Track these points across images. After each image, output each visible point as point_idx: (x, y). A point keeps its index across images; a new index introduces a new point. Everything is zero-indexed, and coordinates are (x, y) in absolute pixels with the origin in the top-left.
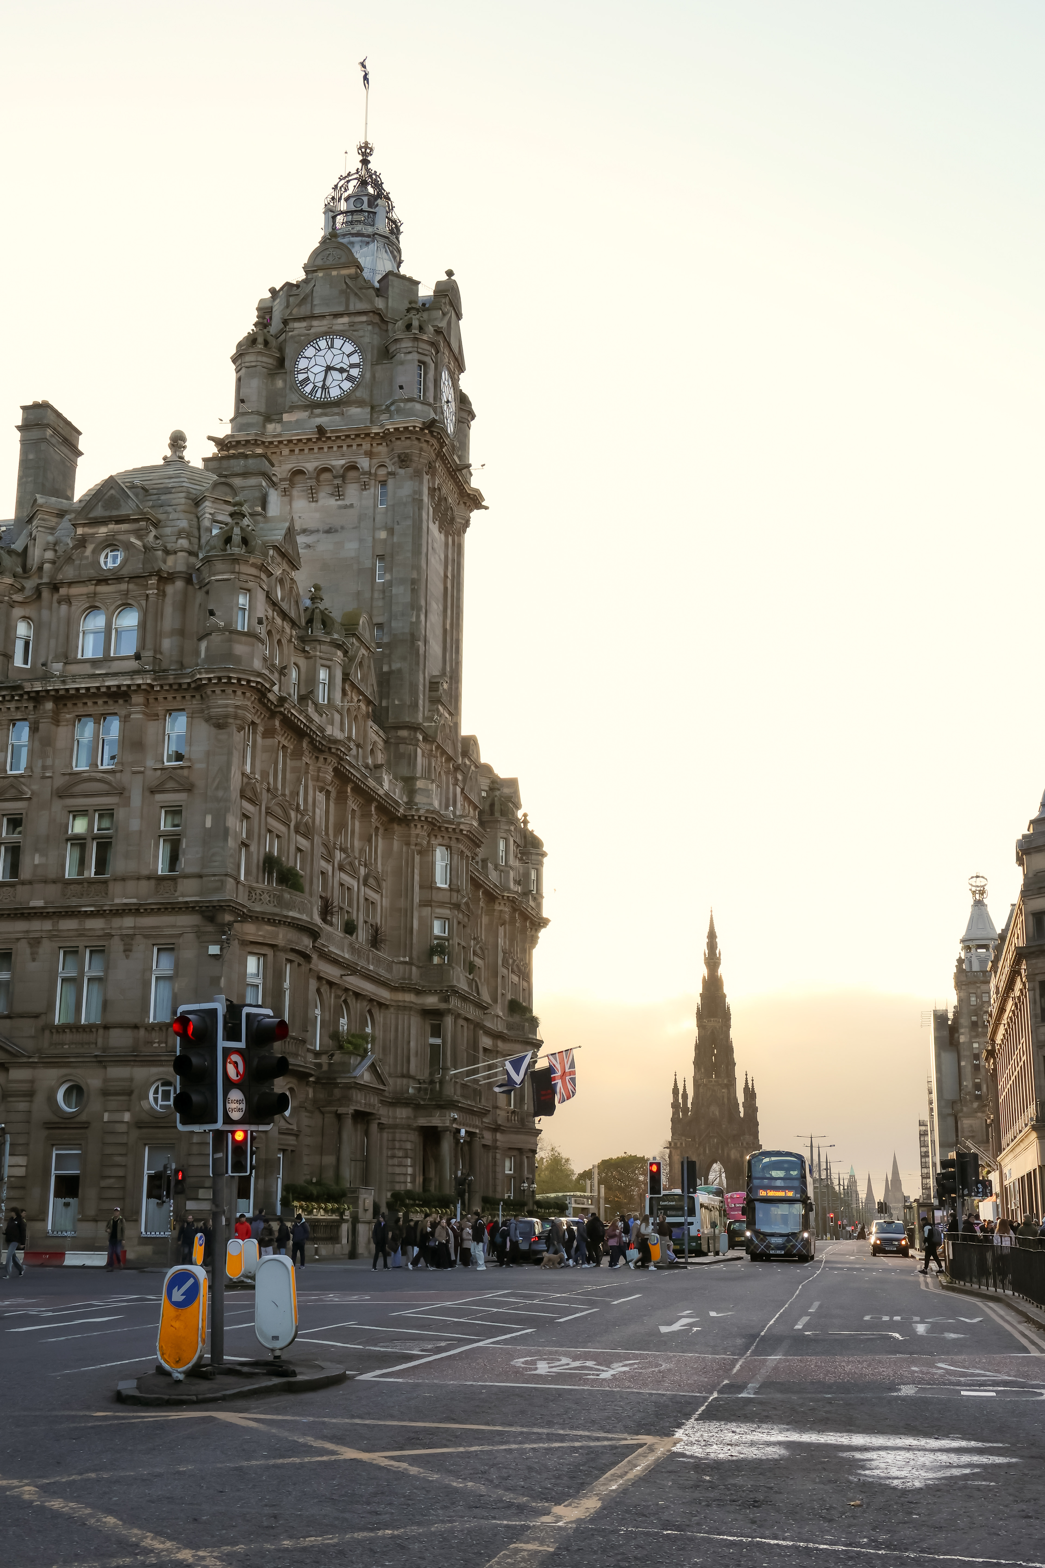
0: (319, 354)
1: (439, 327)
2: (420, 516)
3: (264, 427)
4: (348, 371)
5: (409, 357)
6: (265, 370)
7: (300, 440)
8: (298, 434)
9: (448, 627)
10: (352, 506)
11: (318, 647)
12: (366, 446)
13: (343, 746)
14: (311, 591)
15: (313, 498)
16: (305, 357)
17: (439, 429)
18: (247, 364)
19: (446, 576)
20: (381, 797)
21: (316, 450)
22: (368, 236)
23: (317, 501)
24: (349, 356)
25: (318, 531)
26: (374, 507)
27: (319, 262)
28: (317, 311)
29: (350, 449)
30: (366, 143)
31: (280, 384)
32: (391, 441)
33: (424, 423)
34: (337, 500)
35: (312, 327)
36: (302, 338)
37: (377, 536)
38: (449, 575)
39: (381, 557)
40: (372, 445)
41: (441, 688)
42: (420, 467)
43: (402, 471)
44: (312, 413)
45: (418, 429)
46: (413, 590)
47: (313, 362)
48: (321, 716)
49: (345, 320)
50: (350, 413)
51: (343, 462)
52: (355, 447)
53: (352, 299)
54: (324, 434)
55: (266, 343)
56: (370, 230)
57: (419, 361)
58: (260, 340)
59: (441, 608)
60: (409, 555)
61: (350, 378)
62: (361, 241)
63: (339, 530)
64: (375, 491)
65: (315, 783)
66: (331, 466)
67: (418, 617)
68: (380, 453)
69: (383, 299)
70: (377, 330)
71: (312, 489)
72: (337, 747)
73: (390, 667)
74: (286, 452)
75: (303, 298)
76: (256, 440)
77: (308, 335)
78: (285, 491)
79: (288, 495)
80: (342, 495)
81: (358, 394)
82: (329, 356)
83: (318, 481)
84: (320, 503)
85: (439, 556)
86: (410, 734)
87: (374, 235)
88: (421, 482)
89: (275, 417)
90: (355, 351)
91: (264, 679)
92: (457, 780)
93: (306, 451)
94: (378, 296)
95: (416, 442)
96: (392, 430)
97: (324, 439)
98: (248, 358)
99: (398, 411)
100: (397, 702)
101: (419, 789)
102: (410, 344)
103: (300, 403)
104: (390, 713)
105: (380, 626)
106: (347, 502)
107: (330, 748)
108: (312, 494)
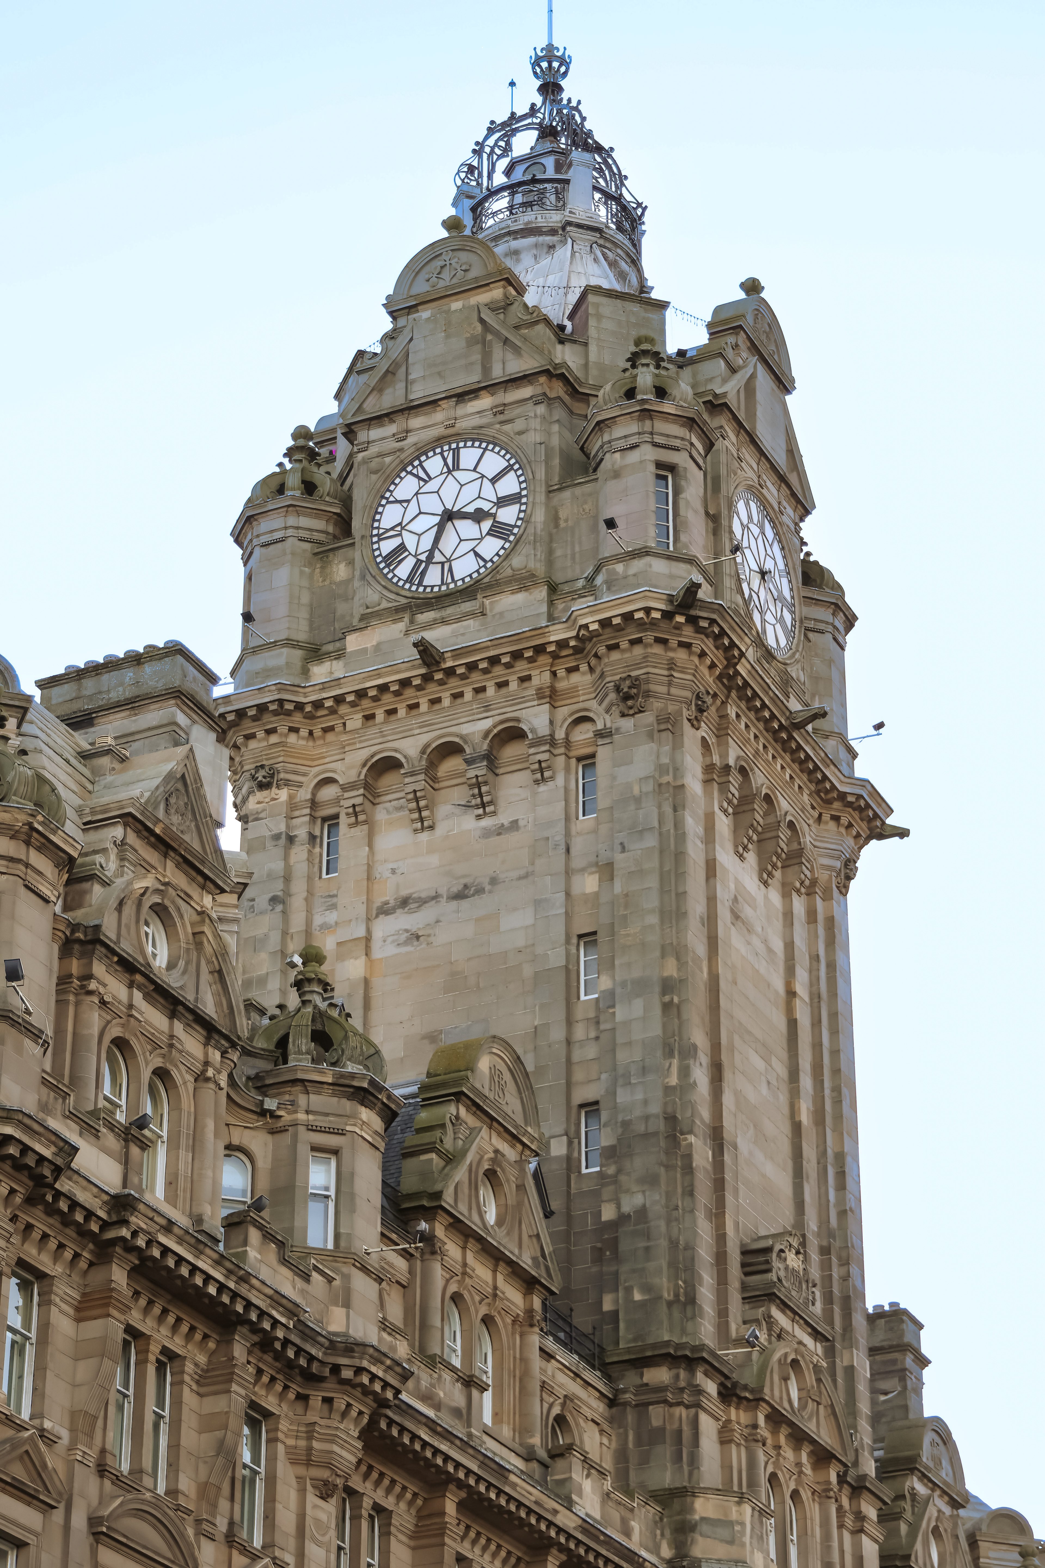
0: (427, 488)
1: (716, 396)
2: (678, 824)
3: (305, 672)
4: (494, 516)
5: (634, 457)
6: (307, 546)
7: (383, 688)
8: (378, 674)
9: (805, 1117)
10: (514, 825)
11: (302, 1100)
12: (541, 678)
13: (376, 1361)
14: (293, 965)
15: (422, 820)
16: (397, 501)
17: (713, 611)
18: (264, 539)
19: (791, 994)
20: (569, 1536)
21: (424, 707)
22: (553, 232)
23: (431, 827)
24: (494, 481)
25: (436, 897)
26: (567, 819)
27: (421, 287)
28: (418, 393)
29: (504, 691)
30: (550, 48)
31: (340, 571)
32: (596, 655)
33: (670, 599)
34: (479, 817)
35: (407, 431)
36: (388, 460)
37: (576, 890)
38: (801, 989)
39: (589, 938)
40: (554, 674)
41: (776, 1264)
42: (672, 708)
43: (627, 724)
44: (412, 622)
45: (656, 615)
46: (667, 1007)
47: (413, 509)
48: (306, 1278)
49: (485, 402)
50: (498, 608)
51: (487, 724)
52: (513, 685)
53: (498, 352)
54: (438, 663)
55: (309, 487)
56: (555, 218)
57: (659, 465)
58: (293, 481)
59: (781, 1069)
60: (653, 919)
61: (499, 530)
62: (536, 246)
63: (487, 888)
64: (567, 780)
65: (301, 1471)
66: (461, 737)
67: (685, 1072)
68: (574, 689)
69: (577, 347)
70: (559, 413)
71: (417, 800)
72: (357, 1362)
73: (619, 1207)
74: (355, 721)
75: (387, 371)
76: (281, 702)
77: (401, 450)
78: (356, 814)
79: (365, 822)
80: (491, 803)
81: (517, 561)
82: (450, 489)
83: (433, 779)
84: (440, 831)
85: (765, 942)
86: (677, 1377)
87: (563, 228)
88: (677, 745)
89: (330, 647)
90: (509, 469)
91: (28, 1129)
92: (860, 1517)
93: (402, 712)
94: (561, 342)
95: (658, 649)
96: (594, 627)
97: (438, 676)
98: (264, 526)
99: (610, 584)
100: (637, 1296)
101: (703, 1519)
102: (633, 427)
103: (385, 604)
104: (622, 1325)
105: (591, 1108)
106: (504, 819)
107: (336, 1369)
108: (419, 810)
